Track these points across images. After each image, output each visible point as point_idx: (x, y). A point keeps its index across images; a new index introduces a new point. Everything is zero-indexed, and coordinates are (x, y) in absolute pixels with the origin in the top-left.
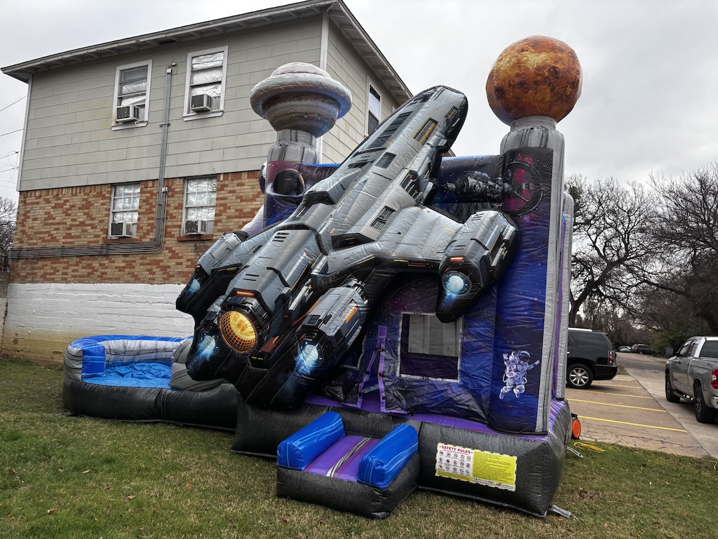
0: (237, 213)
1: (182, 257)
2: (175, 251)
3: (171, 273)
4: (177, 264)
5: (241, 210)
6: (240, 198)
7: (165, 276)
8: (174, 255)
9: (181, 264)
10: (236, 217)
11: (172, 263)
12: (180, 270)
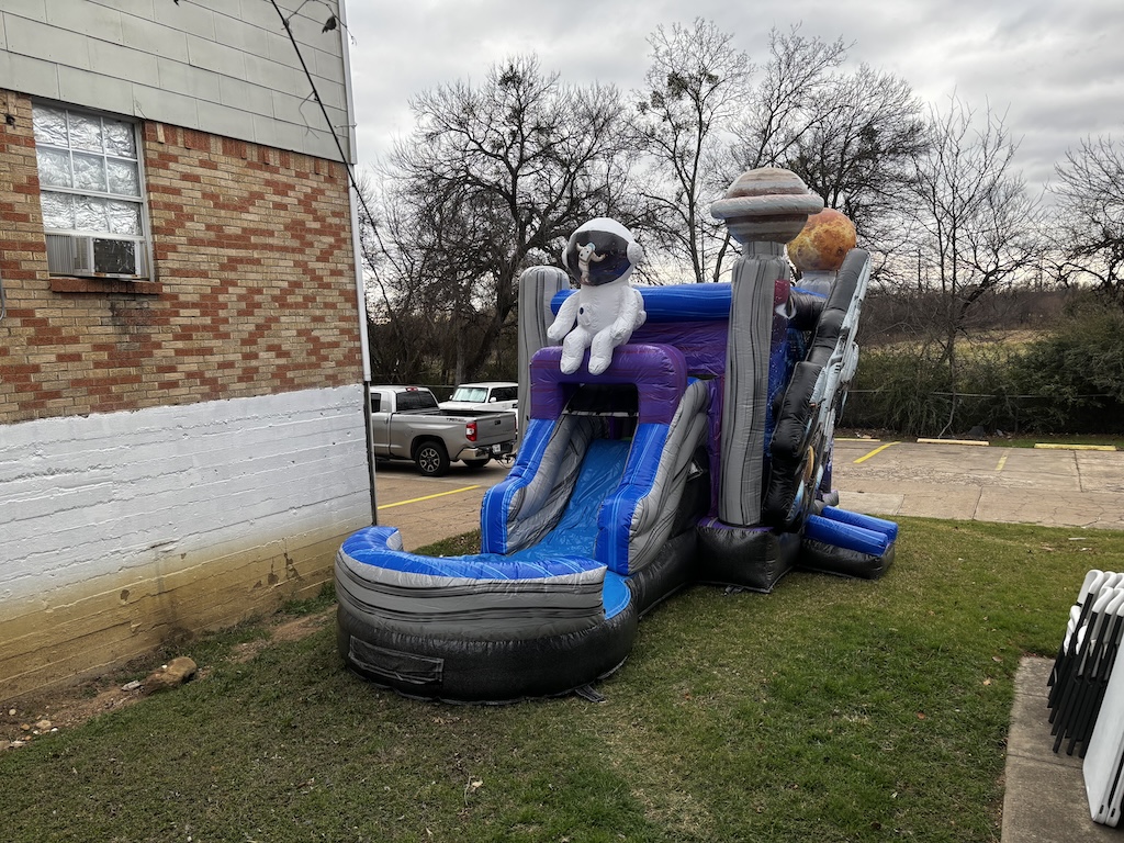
0: (212, 235)
1: (74, 340)
2: (44, 321)
3: (45, 386)
4: (61, 358)
5: (219, 229)
6: (213, 197)
7: (28, 396)
8: (45, 334)
9: (76, 357)
10: (211, 244)
11: (45, 356)
12: (80, 376)
